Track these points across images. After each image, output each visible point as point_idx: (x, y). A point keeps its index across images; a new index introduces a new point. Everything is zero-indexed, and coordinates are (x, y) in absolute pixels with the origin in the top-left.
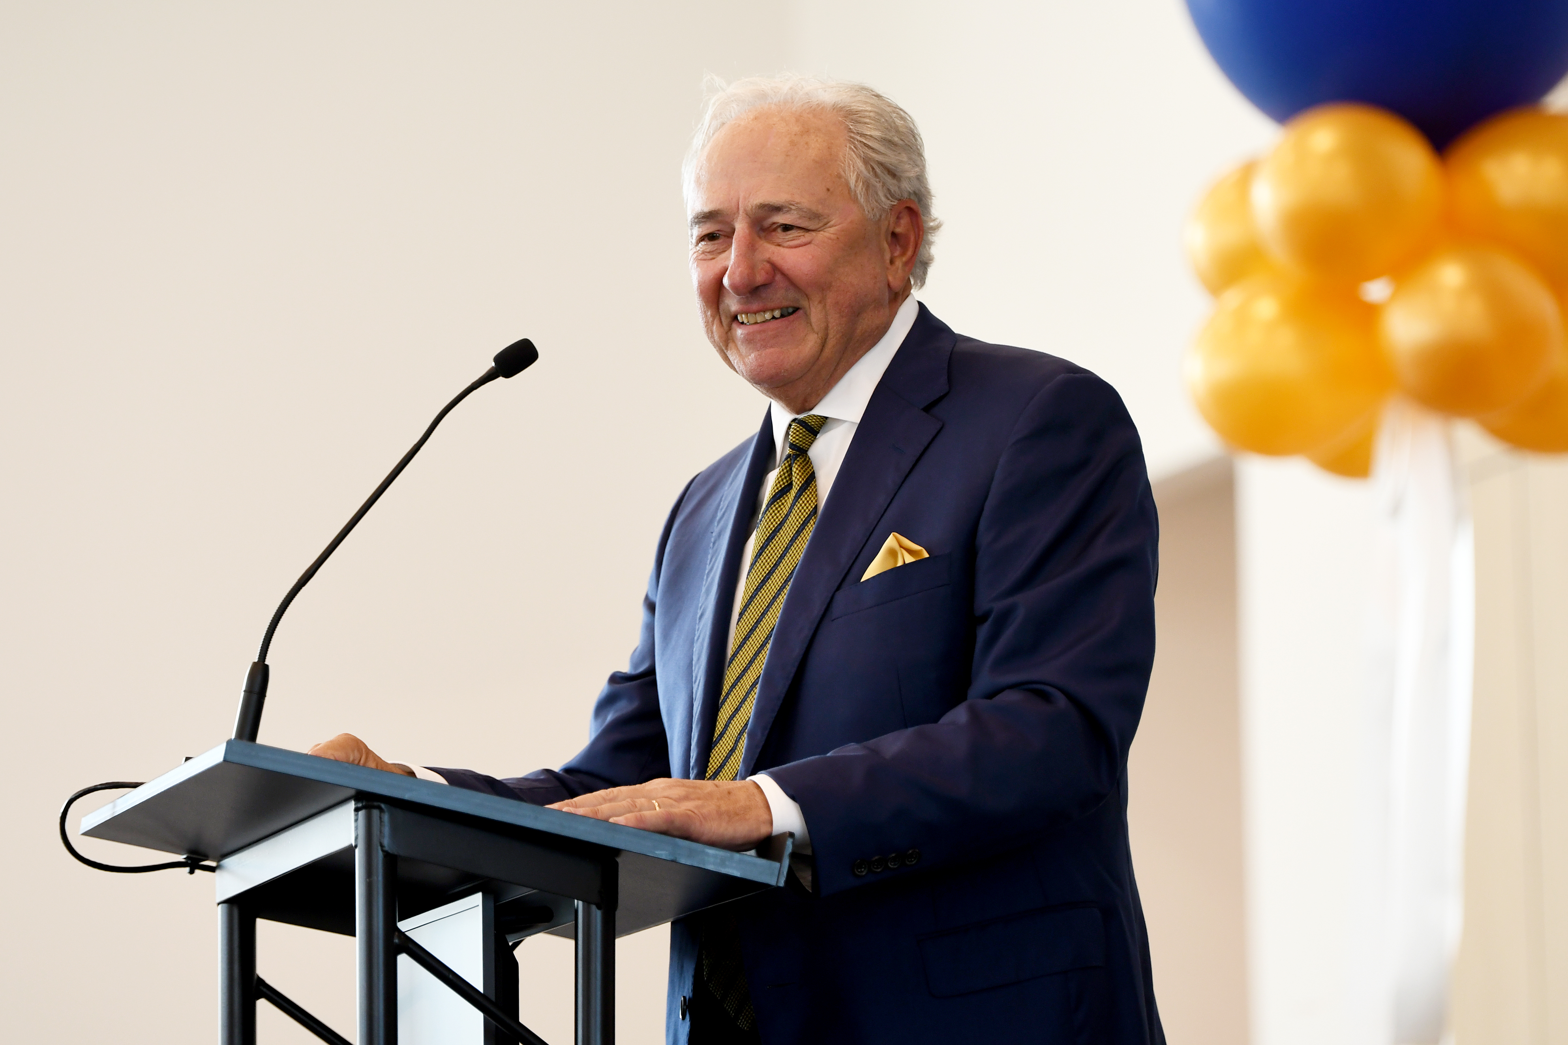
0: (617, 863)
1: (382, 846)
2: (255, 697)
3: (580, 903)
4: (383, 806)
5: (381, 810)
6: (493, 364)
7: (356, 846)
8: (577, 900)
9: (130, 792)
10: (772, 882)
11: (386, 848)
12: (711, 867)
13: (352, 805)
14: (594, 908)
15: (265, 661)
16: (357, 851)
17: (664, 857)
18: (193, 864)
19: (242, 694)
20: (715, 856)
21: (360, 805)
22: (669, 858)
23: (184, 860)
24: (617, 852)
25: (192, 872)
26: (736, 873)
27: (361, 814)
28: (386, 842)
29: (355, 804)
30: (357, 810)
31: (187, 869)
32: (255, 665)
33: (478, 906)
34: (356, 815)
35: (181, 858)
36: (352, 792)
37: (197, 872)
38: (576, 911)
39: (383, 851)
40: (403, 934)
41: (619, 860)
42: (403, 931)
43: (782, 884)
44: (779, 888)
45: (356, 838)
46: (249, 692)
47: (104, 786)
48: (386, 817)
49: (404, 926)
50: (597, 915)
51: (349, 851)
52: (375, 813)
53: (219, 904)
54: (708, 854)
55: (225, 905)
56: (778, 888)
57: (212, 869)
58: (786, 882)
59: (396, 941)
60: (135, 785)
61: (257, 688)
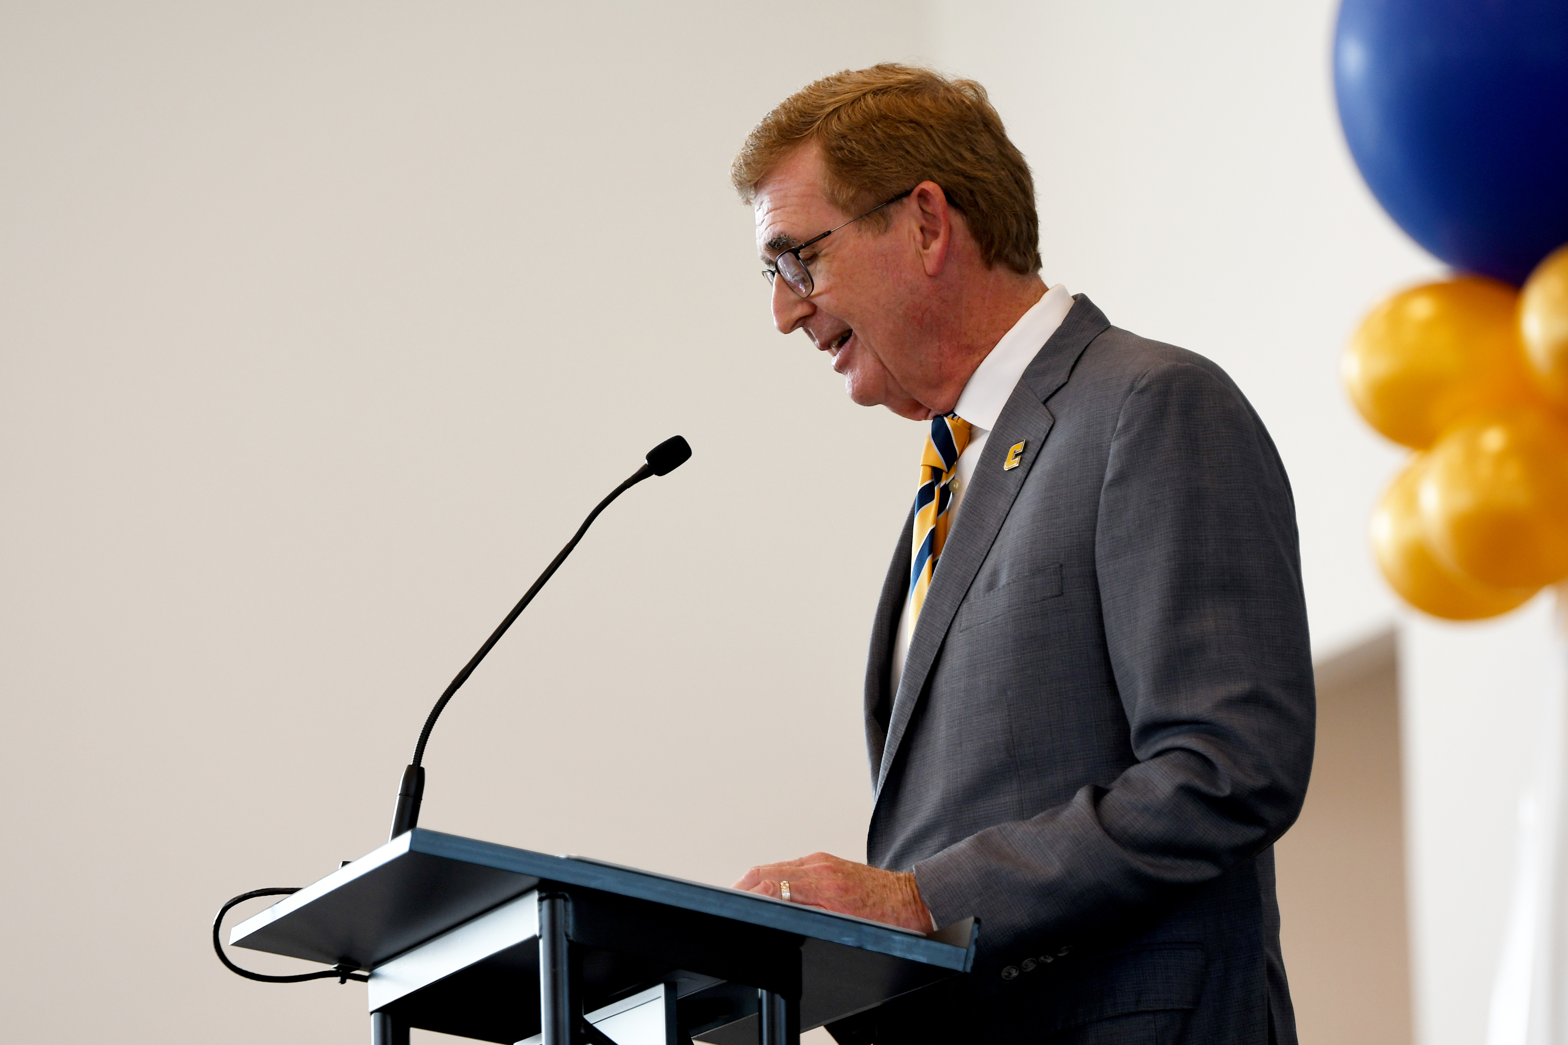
0: (800, 952)
1: (567, 935)
2: (410, 801)
3: (764, 992)
4: (567, 895)
5: (566, 900)
6: (646, 462)
7: (540, 937)
8: (761, 988)
9: (285, 899)
10: (959, 967)
11: (571, 938)
12: (897, 954)
13: (535, 896)
14: (778, 997)
15: (420, 764)
16: (541, 942)
17: (850, 944)
18: (344, 974)
19: (398, 797)
20: (902, 943)
21: (544, 895)
22: (855, 944)
23: (334, 970)
24: (801, 939)
25: (343, 982)
26: (923, 959)
27: (545, 903)
28: (570, 932)
29: (539, 894)
30: (541, 900)
31: (338, 979)
32: (410, 768)
33: (660, 997)
34: (540, 905)
35: (331, 967)
36: (534, 881)
37: (349, 981)
38: (760, 1001)
39: (568, 940)
40: (591, 1025)
41: (803, 949)
42: (592, 1023)
43: (968, 970)
44: (966, 973)
45: (541, 929)
46: (404, 795)
47: (258, 893)
48: (570, 906)
49: (591, 1018)
50: (781, 1003)
51: (533, 942)
52: (560, 903)
53: (372, 1013)
54: (894, 941)
55: (378, 1014)
56: (964, 974)
57: (365, 979)
58: (972, 968)
59: (583, 1031)
60: (291, 891)
61: (412, 790)
